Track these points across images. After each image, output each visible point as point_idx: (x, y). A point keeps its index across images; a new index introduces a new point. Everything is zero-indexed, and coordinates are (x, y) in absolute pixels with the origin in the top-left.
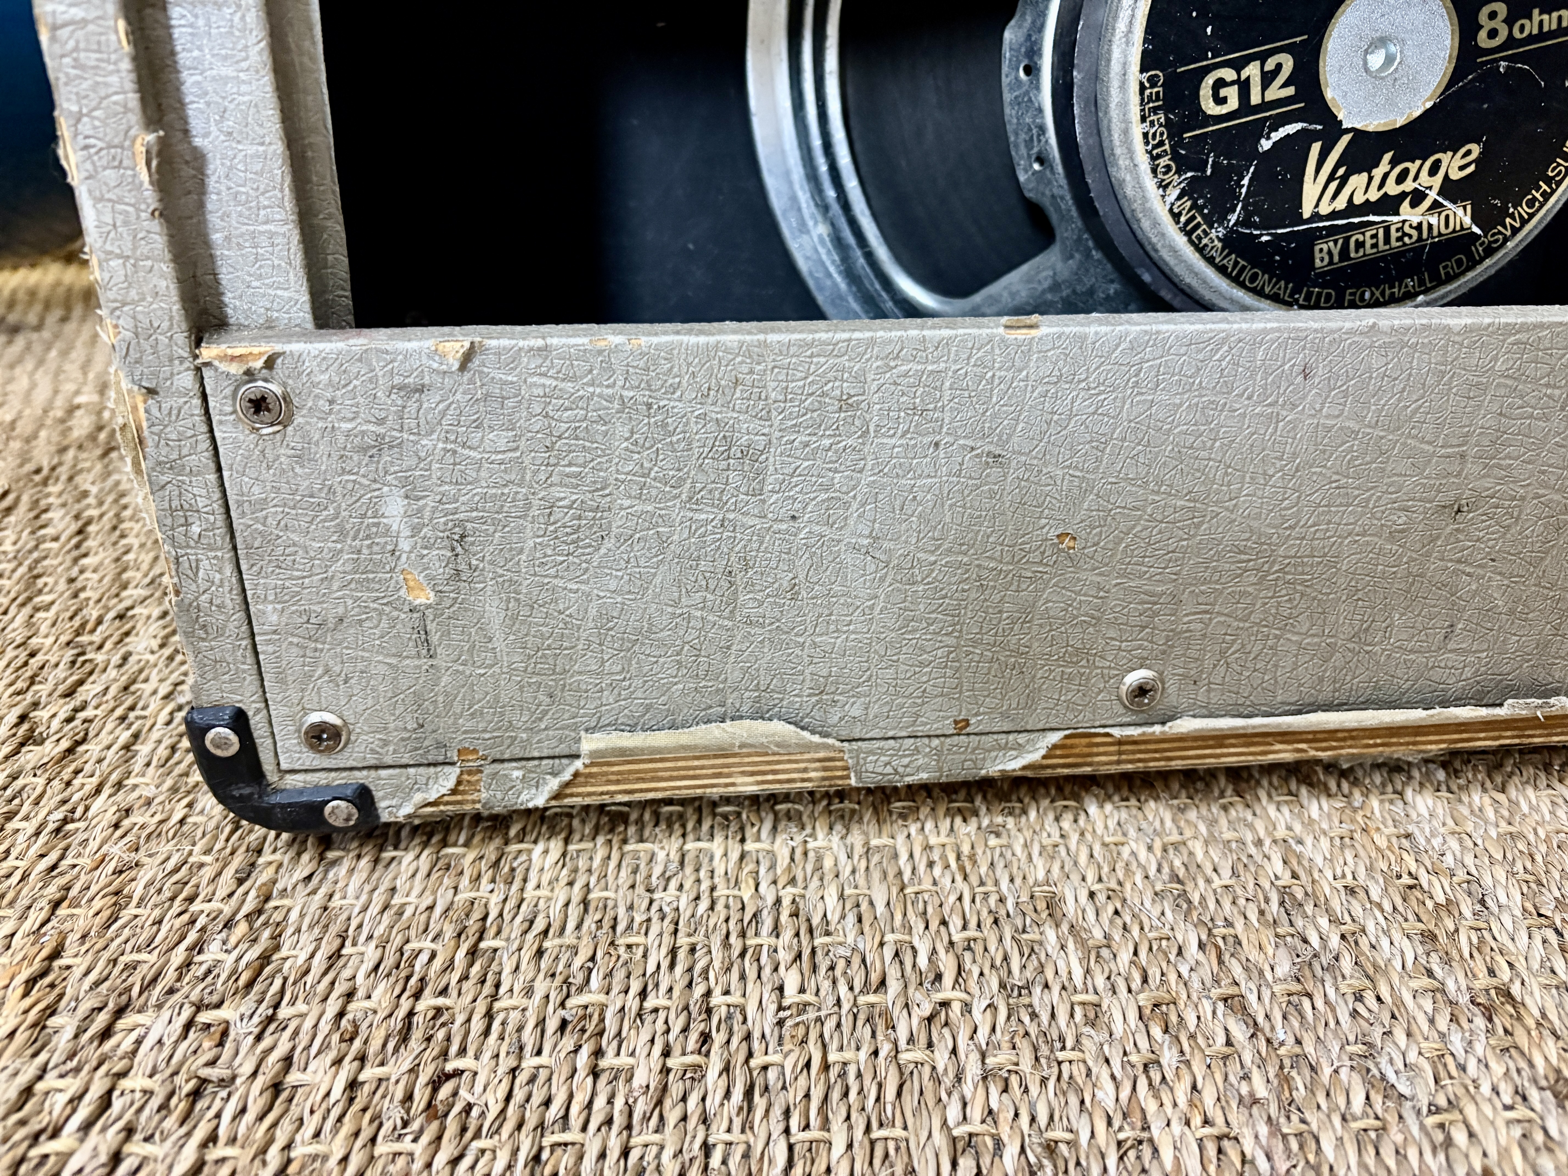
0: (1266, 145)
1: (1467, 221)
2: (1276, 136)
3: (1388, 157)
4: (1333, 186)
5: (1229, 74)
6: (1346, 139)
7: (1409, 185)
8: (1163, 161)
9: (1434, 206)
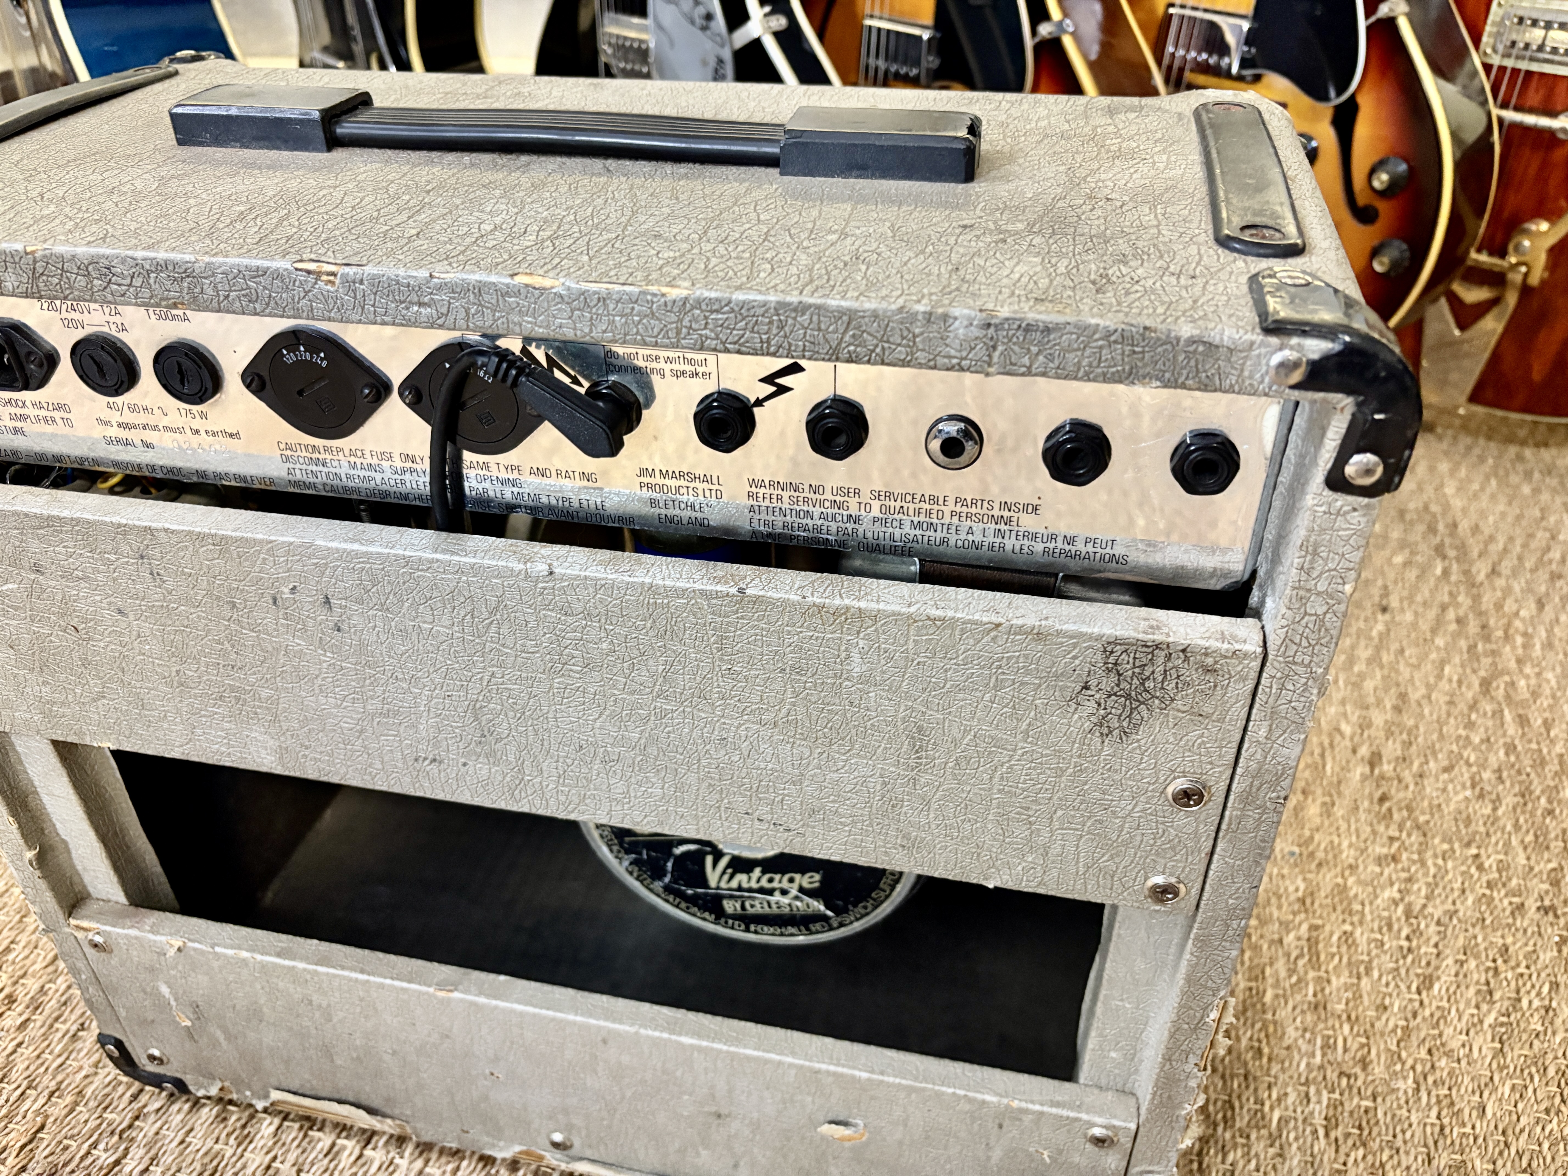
0: (676, 851)
1: (822, 908)
2: (682, 849)
3: (758, 870)
4: (726, 877)
6: (727, 857)
7: (777, 885)
9: (796, 898)
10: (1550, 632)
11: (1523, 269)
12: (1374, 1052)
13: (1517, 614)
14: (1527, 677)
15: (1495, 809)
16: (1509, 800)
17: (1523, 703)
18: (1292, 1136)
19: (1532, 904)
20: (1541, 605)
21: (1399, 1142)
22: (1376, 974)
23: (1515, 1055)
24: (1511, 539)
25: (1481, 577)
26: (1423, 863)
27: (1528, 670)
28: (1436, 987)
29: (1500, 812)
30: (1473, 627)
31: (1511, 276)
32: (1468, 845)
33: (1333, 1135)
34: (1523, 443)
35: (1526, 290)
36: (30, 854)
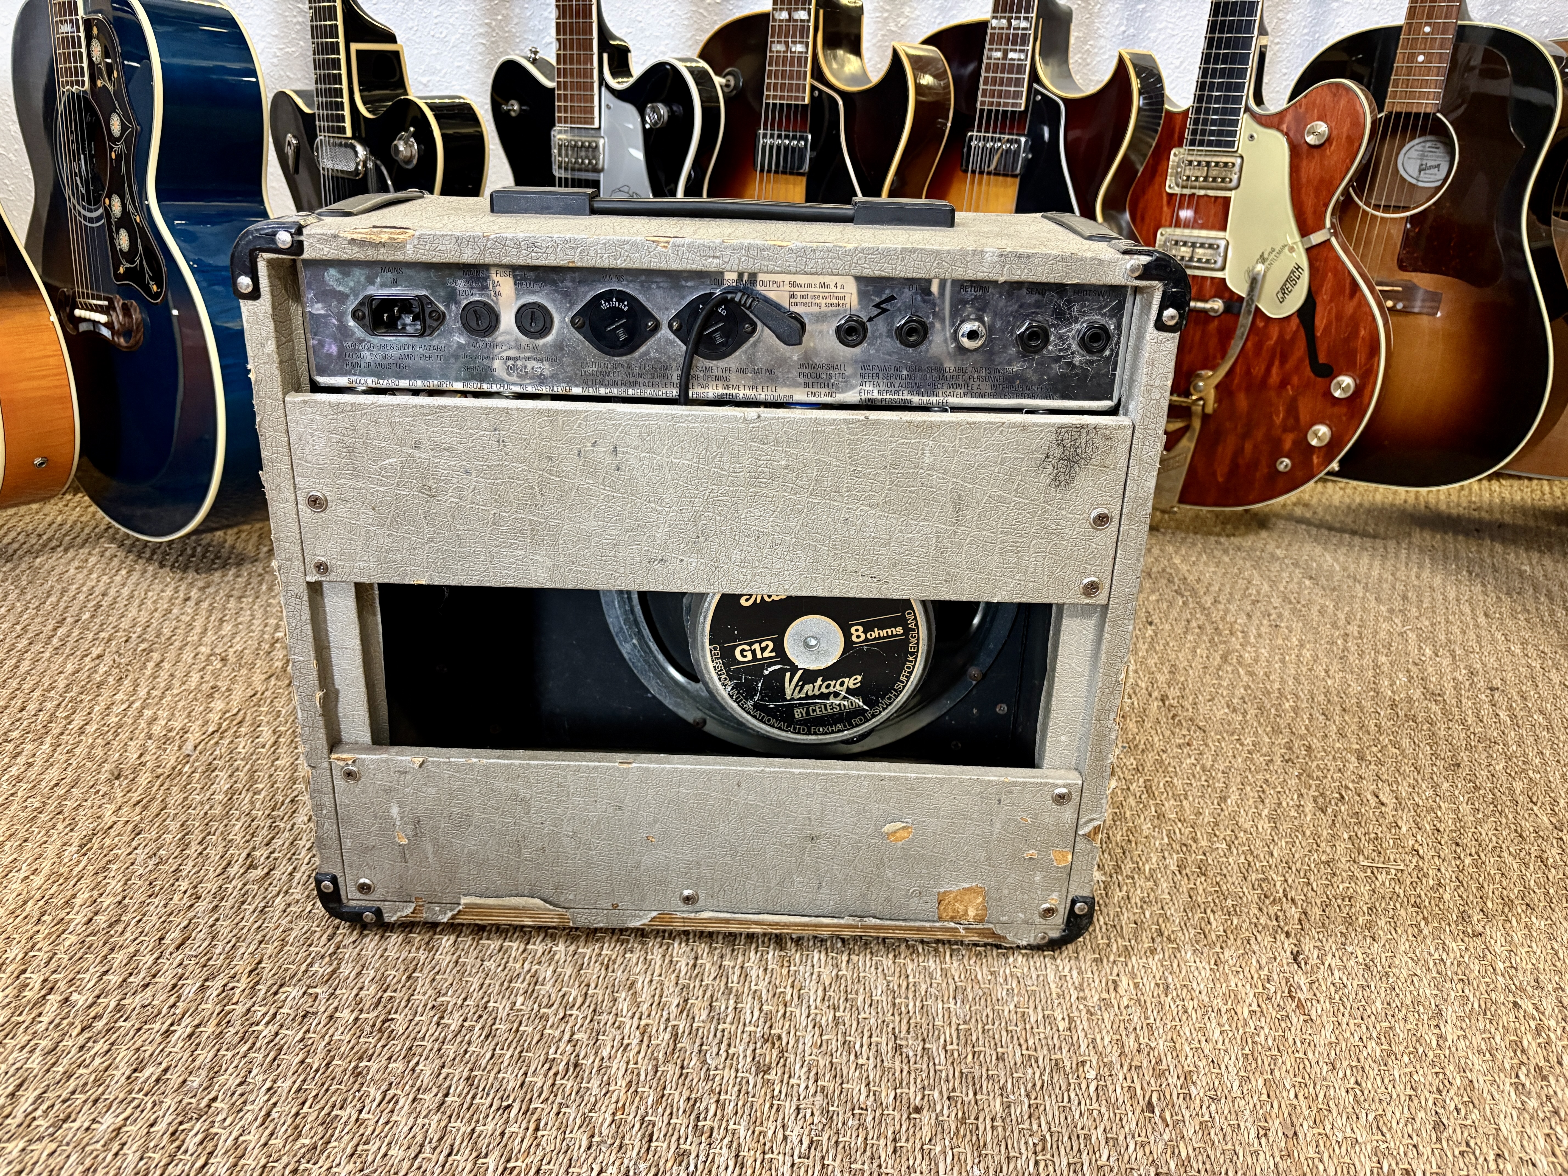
0: (766, 672)
1: (861, 704)
2: (770, 670)
3: (820, 679)
4: (798, 688)
5: (747, 647)
6: (800, 673)
7: (832, 689)
8: (724, 676)
9: (845, 698)
10: (1258, 629)
11: (1201, 403)
12: (1199, 834)
13: (1235, 622)
14: (1249, 652)
15: (1244, 717)
16: (1252, 712)
17: (1250, 665)
18: (1159, 876)
19: (1278, 761)
20: (1249, 616)
21: (1225, 871)
22: (1191, 799)
24: (1223, 585)
25: (1208, 605)
26: (1207, 745)
27: (1249, 648)
28: (1229, 801)
29: (1248, 717)
30: (1209, 629)
31: (1194, 408)
32: (1232, 734)
33: (1184, 872)
34: (1219, 535)
35: (1205, 417)
36: (319, 694)
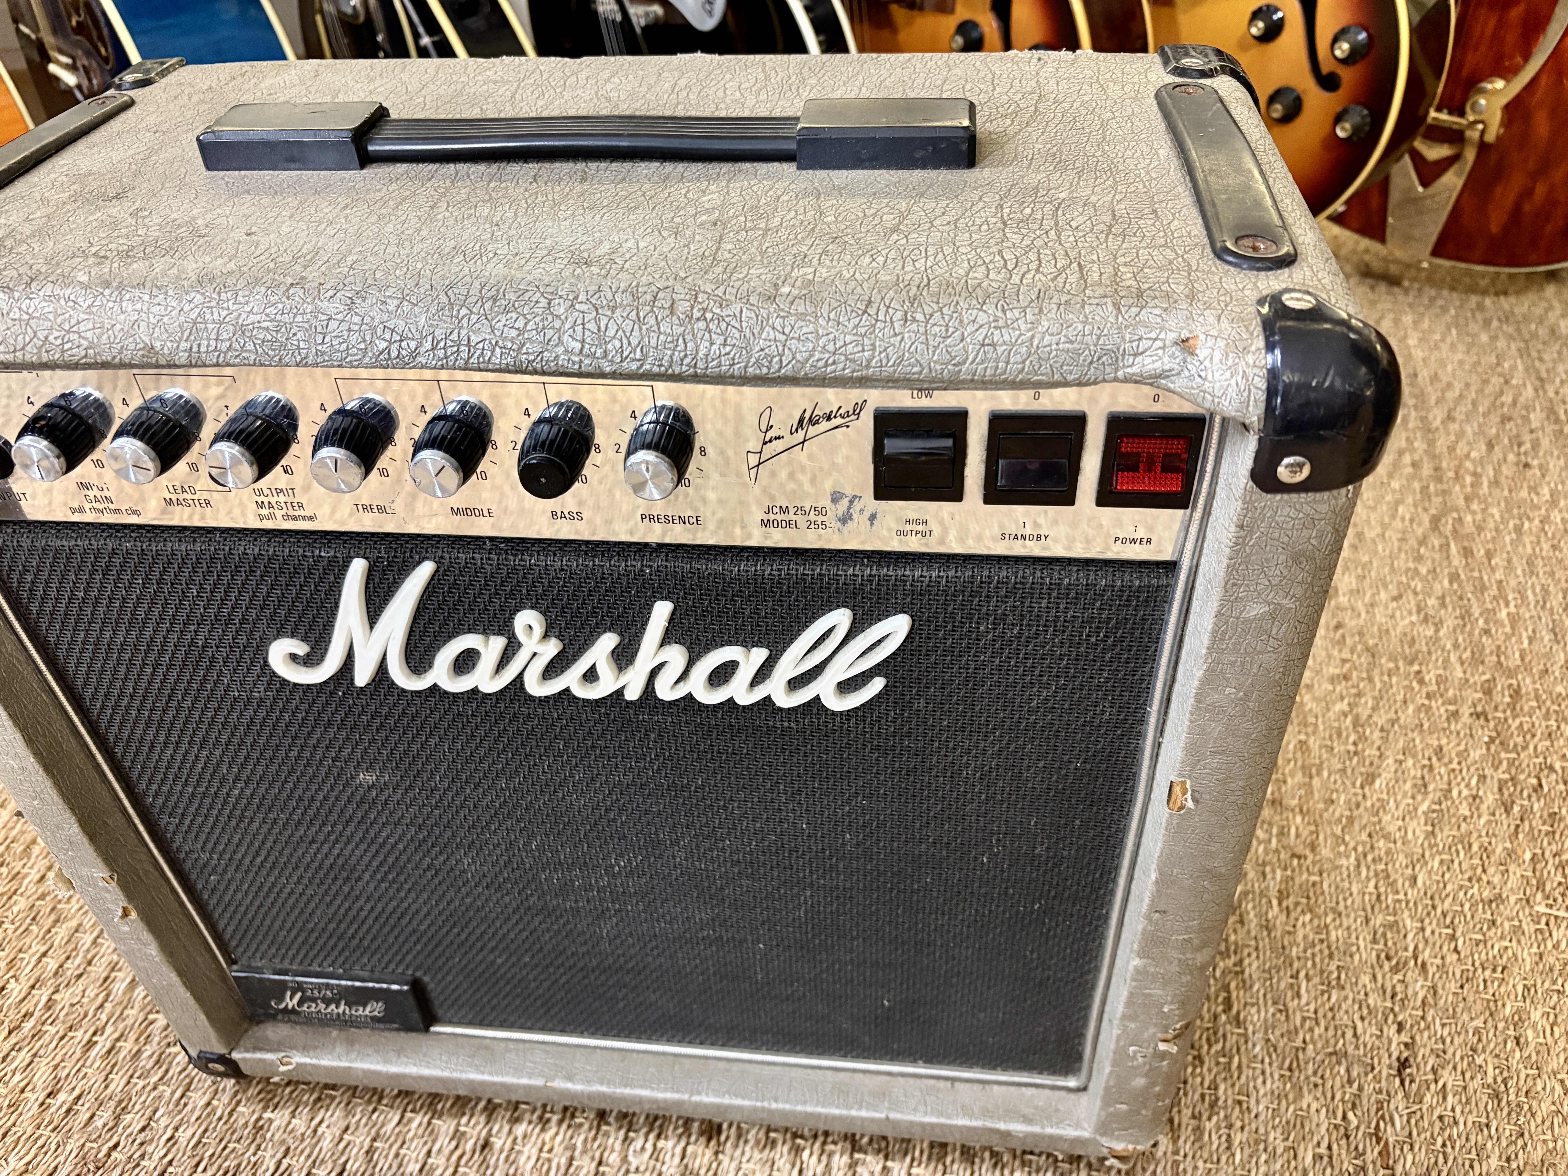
10: (1497, 471)
11: (1480, 127)
12: (1321, 837)
13: (1467, 456)
14: (1474, 513)
15: (1437, 631)
16: (1450, 623)
17: (1469, 537)
18: (1250, 906)
19: (1466, 711)
20: (1490, 446)
21: (1341, 907)
22: (1325, 774)
23: (1444, 836)
24: (1467, 385)
25: (1437, 423)
26: (1370, 680)
27: (1475, 506)
28: (1378, 782)
29: (1441, 633)
30: (1427, 470)
31: (1468, 134)
32: (1411, 663)
33: (1285, 904)
34: (1485, 292)
35: (1483, 147)
